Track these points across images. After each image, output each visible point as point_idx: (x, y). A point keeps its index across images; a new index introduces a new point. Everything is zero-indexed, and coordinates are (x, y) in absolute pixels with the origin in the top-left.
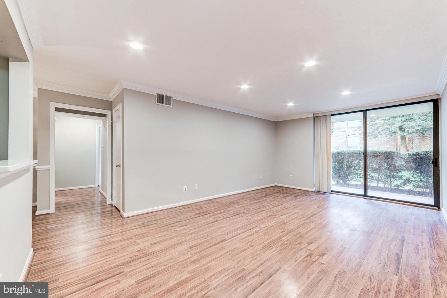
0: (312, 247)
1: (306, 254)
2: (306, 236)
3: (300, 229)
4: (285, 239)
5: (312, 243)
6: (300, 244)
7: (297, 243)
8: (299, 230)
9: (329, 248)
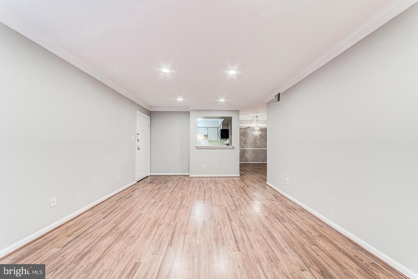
0: (161, 204)
1: (163, 200)
2: (167, 208)
3: (175, 212)
4: (179, 203)
5: (162, 205)
6: (168, 203)
7: (170, 203)
8: (175, 210)
9: (151, 206)
